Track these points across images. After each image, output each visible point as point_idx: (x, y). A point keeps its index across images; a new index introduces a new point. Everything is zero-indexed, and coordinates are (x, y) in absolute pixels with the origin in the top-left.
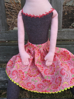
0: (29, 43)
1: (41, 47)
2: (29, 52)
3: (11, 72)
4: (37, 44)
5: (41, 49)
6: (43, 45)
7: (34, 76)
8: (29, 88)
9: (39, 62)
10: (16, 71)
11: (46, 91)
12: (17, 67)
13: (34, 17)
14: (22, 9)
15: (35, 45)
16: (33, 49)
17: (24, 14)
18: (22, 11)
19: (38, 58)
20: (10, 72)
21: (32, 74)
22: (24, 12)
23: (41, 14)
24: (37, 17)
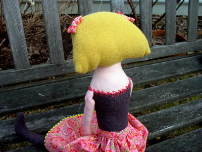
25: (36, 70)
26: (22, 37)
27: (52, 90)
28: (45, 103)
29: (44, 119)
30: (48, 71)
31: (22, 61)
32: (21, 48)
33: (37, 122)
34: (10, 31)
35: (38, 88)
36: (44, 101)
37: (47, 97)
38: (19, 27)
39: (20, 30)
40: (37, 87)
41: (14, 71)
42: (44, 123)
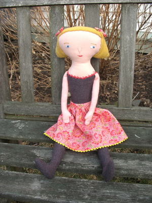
0: (71, 102)
1: (83, 106)
2: (71, 111)
3: (56, 135)
4: (78, 103)
5: (83, 109)
6: (85, 104)
7: (78, 137)
8: (74, 148)
9: (80, 121)
10: (61, 133)
11: (88, 149)
12: (60, 129)
13: (78, 78)
14: (68, 70)
15: (77, 105)
16: (75, 108)
17: (70, 75)
18: (68, 73)
19: (78, 117)
20: (54, 135)
21: (76, 135)
22: (69, 73)
23: (85, 76)
24: (81, 79)
25: (136, 112)
26: (131, 78)
27: (149, 134)
28: (140, 145)
29: (137, 161)
30: (147, 115)
31: (126, 100)
32: (128, 88)
33: (130, 162)
34: (122, 71)
35: (135, 130)
36: (139, 143)
37: (143, 140)
38: (131, 69)
39: (131, 72)
40: (134, 128)
41: (116, 108)
42: (137, 165)
